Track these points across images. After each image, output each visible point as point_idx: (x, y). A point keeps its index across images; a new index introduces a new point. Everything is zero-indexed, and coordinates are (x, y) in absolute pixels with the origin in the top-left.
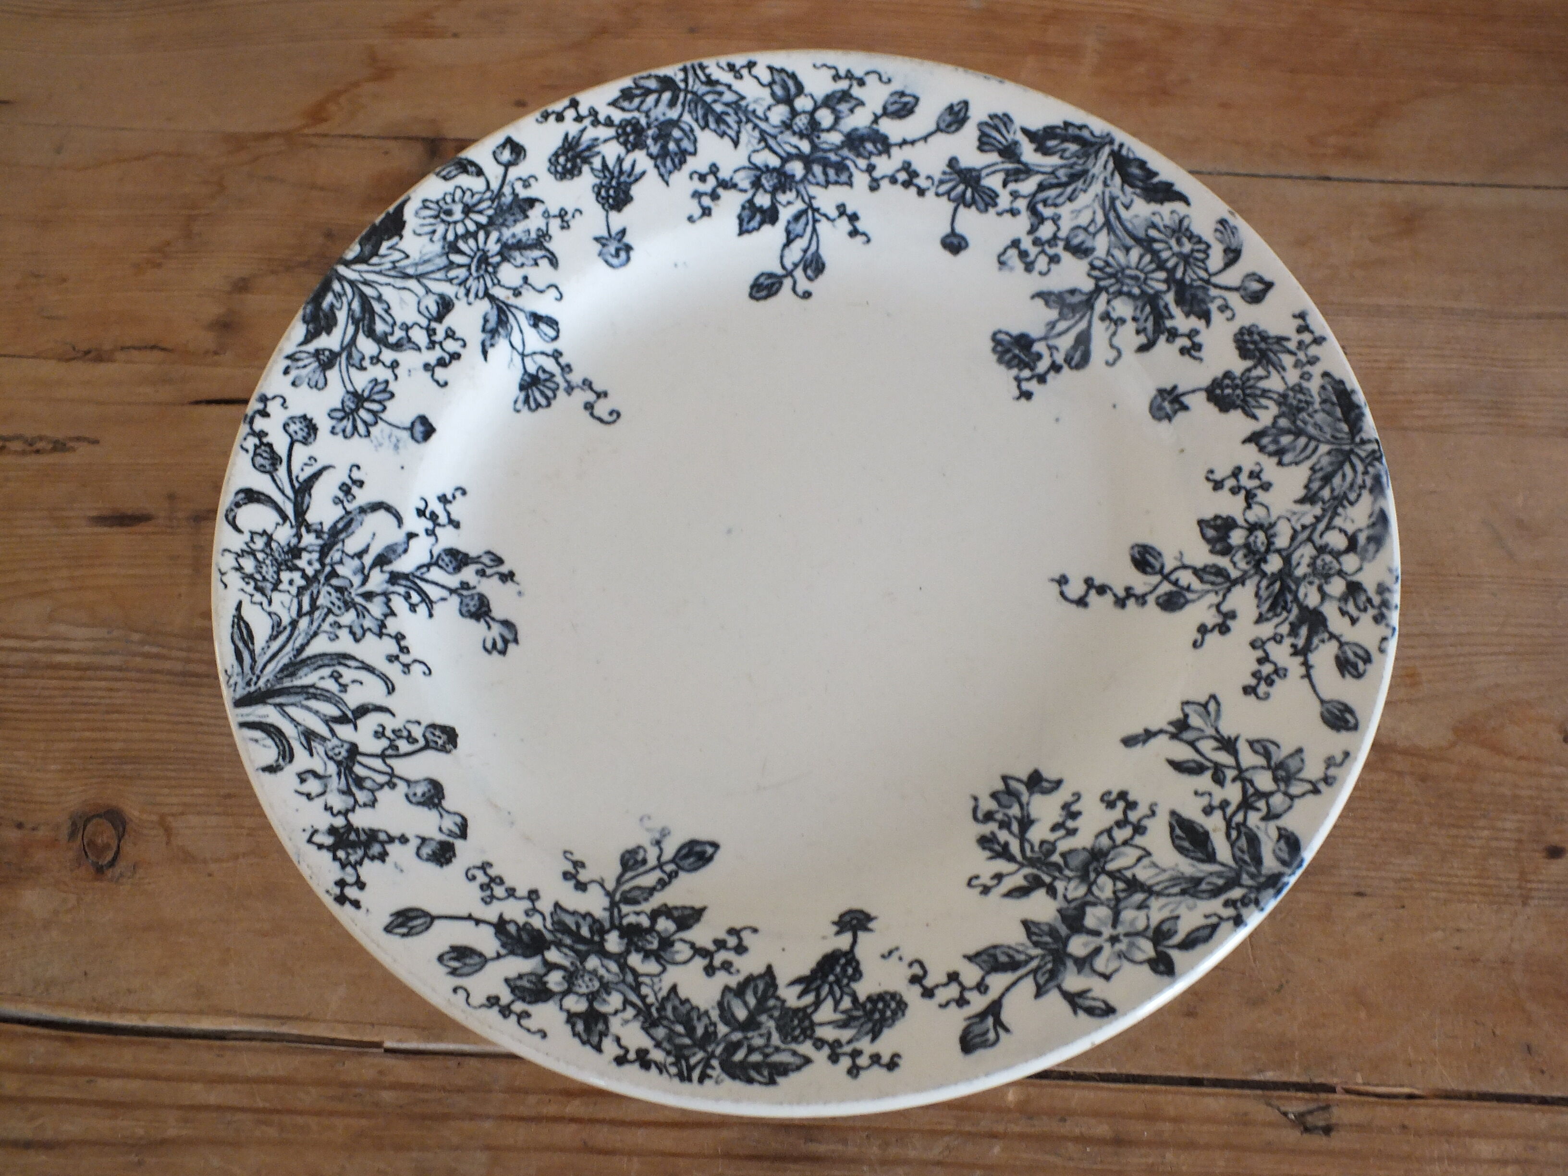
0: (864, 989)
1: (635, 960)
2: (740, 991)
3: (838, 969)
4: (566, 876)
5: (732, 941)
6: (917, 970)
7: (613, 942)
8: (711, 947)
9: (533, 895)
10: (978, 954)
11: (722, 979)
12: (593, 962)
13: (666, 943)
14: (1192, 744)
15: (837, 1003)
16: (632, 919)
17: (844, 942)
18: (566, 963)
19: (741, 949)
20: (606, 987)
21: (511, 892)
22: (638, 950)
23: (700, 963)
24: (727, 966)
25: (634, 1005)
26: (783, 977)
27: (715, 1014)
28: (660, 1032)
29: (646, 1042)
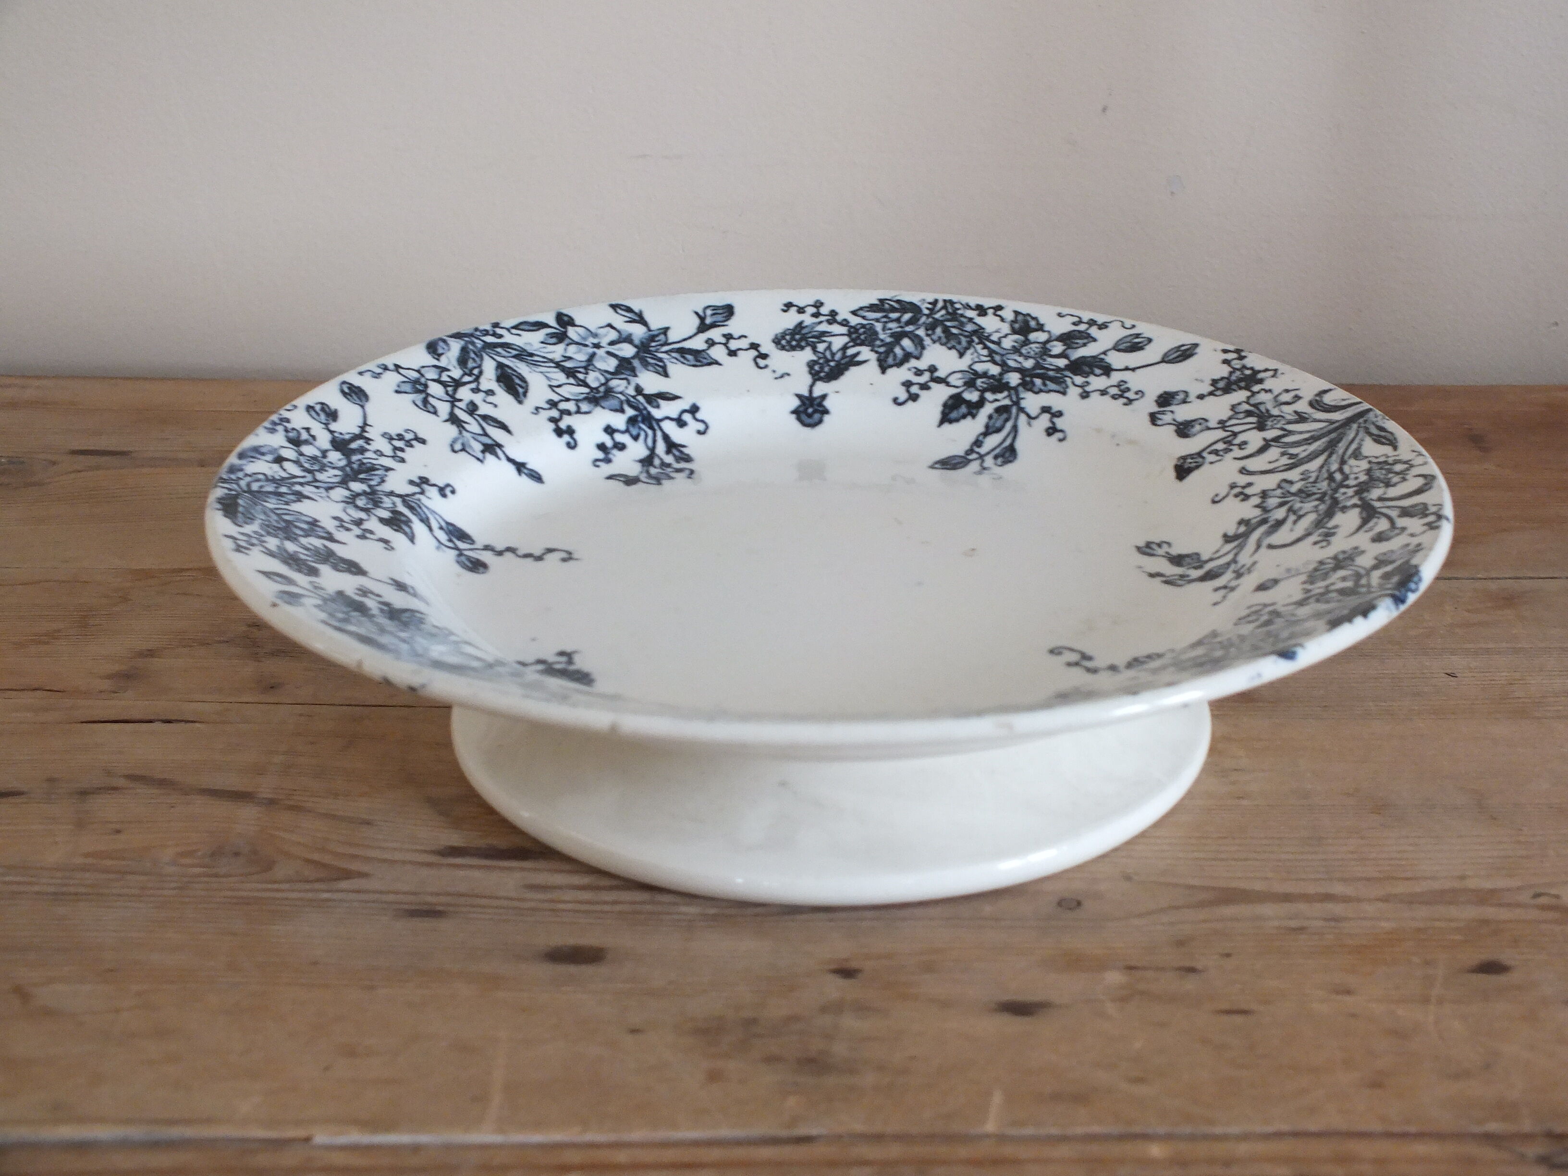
0: (807, 355)
1: (995, 370)
2: (907, 357)
3: (826, 369)
4: (1060, 414)
5: (914, 389)
6: (762, 362)
7: (1014, 379)
8: (931, 384)
9: (1085, 395)
10: (709, 364)
11: (922, 364)
12: (1029, 364)
13: (970, 384)
14: (486, 434)
15: (829, 348)
16: (999, 396)
17: (820, 388)
18: (1050, 360)
19: (908, 384)
20: (1016, 350)
21: (1104, 393)
22: (993, 377)
23: (941, 374)
24: (919, 372)
25: (993, 342)
26: (872, 366)
27: (927, 341)
28: (969, 327)
29: (980, 321)
